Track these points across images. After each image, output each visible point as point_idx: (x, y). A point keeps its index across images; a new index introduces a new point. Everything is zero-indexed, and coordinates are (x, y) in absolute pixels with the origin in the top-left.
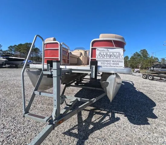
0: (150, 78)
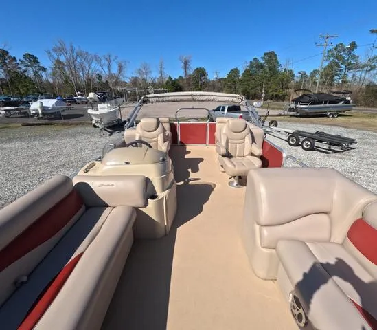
0: (307, 144)
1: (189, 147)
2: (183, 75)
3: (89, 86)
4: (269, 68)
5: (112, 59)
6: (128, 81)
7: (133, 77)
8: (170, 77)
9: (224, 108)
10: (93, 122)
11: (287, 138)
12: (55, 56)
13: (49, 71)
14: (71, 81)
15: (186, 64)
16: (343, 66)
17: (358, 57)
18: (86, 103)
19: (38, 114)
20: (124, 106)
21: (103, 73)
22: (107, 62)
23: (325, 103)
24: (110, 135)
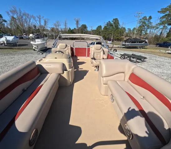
1: (78, 58)
2: (76, 28)
3: (30, 31)
4: (115, 26)
5: (41, 18)
6: (49, 29)
7: (51, 27)
8: (70, 28)
9: (94, 43)
10: (33, 48)
11: (120, 57)
12: (11, 15)
13: (8, 22)
14: (20, 28)
15: (77, 22)
16: (146, 27)
17: (152, 23)
18: (29, 39)
19: (4, 43)
20: (48, 41)
21: (37, 24)
22: (38, 19)
23: (137, 43)
24: (42, 54)
